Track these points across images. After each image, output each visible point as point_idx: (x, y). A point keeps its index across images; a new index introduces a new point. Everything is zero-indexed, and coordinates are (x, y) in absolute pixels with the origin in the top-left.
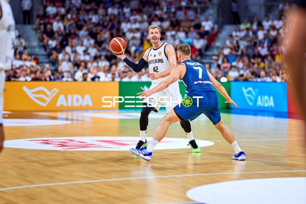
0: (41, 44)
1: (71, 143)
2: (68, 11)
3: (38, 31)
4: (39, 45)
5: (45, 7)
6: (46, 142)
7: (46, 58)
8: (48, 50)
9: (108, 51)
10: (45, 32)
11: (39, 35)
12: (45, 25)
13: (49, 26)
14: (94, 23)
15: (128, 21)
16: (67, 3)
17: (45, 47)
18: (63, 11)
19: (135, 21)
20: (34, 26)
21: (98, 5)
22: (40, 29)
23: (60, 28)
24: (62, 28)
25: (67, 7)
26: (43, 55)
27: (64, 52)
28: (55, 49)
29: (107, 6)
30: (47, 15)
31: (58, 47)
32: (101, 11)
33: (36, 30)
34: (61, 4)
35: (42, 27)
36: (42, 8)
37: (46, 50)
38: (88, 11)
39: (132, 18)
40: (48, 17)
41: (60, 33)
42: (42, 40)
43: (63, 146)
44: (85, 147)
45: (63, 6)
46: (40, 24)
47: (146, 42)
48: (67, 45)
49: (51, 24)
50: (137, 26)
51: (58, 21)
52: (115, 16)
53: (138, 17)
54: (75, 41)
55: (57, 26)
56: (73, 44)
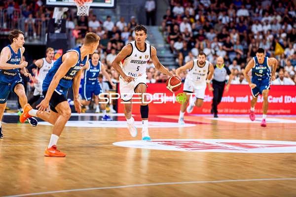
0: (167, 45)
1: (195, 145)
2: (196, 12)
3: (165, 33)
4: (165, 47)
5: (172, 7)
6: (169, 143)
7: (172, 61)
8: (174, 52)
9: (237, 53)
10: (172, 33)
11: (166, 37)
12: (172, 26)
13: (176, 27)
14: (224, 24)
15: (259, 22)
16: (196, 3)
17: (171, 49)
18: (191, 11)
19: (267, 22)
20: (161, 28)
21: (228, 6)
22: (166, 30)
23: (187, 29)
24: (190, 30)
25: (195, 8)
26: (169, 58)
27: (190, 54)
28: (182, 50)
29: (237, 6)
30: (175, 15)
31: (185, 49)
32: (231, 12)
33: (162, 31)
34: (190, 4)
35: (169, 28)
36: (169, 8)
37: (172, 52)
38: (217, 12)
39: (263, 20)
40: (176, 18)
41: (187, 34)
42: (168, 41)
43: (186, 147)
44: (209, 148)
45: (192, 7)
46: (167, 25)
47: (278, 45)
48: (194, 47)
49: (179, 25)
50: (269, 27)
51: (186, 22)
52: (245, 17)
53: (270, 18)
54: (203, 43)
55: (184, 27)
56: (201, 46)
